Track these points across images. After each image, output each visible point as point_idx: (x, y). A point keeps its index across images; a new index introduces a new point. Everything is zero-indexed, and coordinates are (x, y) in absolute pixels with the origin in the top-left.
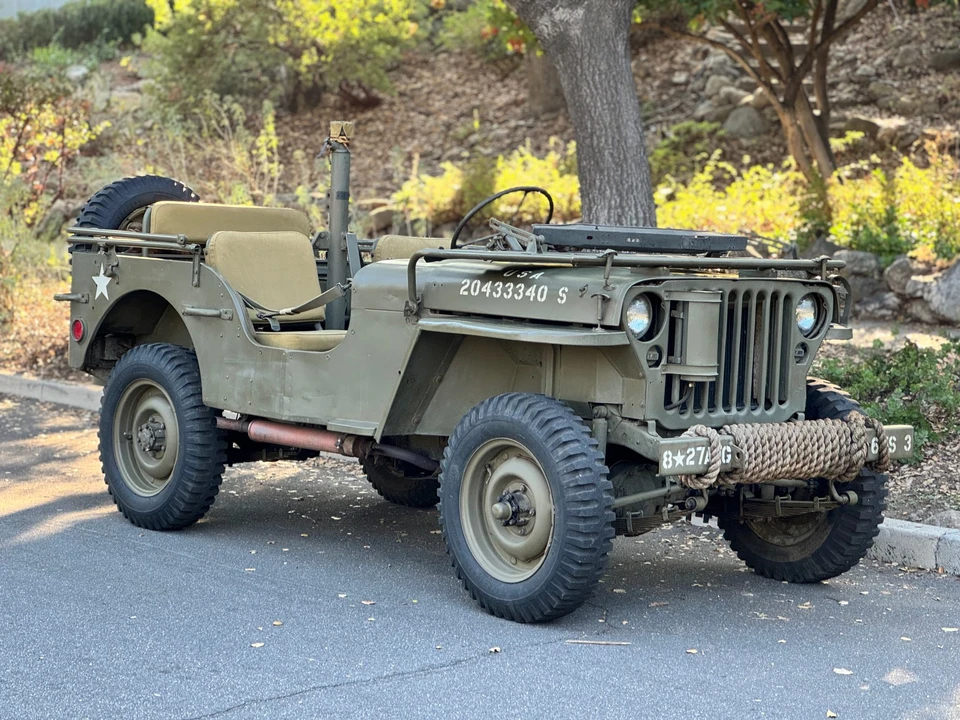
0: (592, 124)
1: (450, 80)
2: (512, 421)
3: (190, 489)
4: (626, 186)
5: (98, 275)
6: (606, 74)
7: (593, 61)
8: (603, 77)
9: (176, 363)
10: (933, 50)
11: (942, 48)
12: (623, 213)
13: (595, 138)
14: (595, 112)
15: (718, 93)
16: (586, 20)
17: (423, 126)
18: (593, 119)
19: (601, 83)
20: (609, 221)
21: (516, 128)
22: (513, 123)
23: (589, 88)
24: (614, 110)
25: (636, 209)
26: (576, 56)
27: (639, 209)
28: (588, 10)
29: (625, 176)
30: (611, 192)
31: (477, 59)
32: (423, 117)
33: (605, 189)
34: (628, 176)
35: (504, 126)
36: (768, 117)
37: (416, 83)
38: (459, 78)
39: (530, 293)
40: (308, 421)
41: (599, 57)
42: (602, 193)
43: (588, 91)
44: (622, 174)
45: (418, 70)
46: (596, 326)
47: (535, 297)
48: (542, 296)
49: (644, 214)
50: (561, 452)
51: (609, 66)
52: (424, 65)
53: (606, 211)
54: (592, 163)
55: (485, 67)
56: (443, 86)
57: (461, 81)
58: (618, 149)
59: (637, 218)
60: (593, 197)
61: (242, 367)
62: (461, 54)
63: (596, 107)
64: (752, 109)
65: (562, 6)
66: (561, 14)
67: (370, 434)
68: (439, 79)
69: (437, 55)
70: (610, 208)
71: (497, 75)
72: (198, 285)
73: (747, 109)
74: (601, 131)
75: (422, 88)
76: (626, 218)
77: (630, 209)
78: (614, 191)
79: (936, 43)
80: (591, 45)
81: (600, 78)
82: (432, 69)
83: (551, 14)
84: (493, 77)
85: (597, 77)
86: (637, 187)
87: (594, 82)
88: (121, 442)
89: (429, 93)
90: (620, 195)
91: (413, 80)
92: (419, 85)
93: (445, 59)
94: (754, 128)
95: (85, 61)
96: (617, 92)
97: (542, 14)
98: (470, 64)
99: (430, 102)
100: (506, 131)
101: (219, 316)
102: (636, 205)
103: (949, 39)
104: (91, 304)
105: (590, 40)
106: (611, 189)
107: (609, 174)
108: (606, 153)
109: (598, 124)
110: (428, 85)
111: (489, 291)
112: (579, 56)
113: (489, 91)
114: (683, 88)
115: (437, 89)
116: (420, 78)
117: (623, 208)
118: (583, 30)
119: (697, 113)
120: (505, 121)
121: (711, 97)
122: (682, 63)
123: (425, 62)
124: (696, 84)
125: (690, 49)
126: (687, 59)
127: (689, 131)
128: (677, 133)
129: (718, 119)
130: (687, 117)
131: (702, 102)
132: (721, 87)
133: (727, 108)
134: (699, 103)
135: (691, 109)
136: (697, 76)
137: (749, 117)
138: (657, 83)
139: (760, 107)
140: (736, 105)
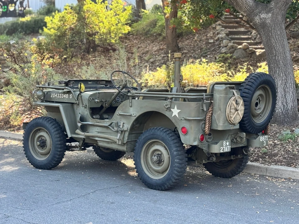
0: (276, 52)
1: (136, 43)
4: (287, 73)
6: (280, 35)
7: (275, 31)
8: (279, 36)
10: (290, 32)
11: (293, 31)
12: (287, 82)
13: (277, 57)
14: (277, 48)
15: (228, 45)
16: (272, 17)
17: (132, 57)
18: (276, 50)
19: (278, 39)
20: (282, 85)
21: (164, 57)
22: (163, 56)
23: (274, 40)
24: (283, 47)
25: (291, 80)
26: (269, 29)
27: (292, 80)
28: (273, 14)
29: (287, 69)
30: (283, 75)
31: (143, 36)
32: (131, 54)
33: (281, 74)
34: (288, 69)
35: (160, 56)
36: (248, 52)
37: (125, 44)
38: (138, 42)
41: (277, 30)
42: (279, 75)
43: (274, 41)
44: (286, 69)
45: (125, 40)
49: (293, 82)
51: (281, 33)
52: (126, 39)
53: (281, 81)
54: (276, 65)
55: (146, 39)
56: (134, 45)
57: (139, 43)
58: (285, 60)
59: (291, 83)
60: (276, 77)
62: (137, 35)
63: (277, 46)
64: (242, 50)
65: (263, 13)
66: (263, 16)
68: (132, 43)
69: (129, 35)
70: (282, 80)
71: (150, 41)
73: (240, 50)
74: (279, 54)
75: (128, 45)
76: (288, 83)
77: (289, 80)
78: (284, 74)
79: (291, 30)
80: (275, 26)
81: (278, 37)
82: (129, 40)
83: (260, 16)
84: (149, 42)
85: (277, 36)
86: (291, 72)
87: (276, 38)
89: (130, 47)
90: (286, 76)
91: (124, 43)
92: (126, 44)
93: (132, 37)
94: (243, 55)
95: (14, 39)
96: (283, 41)
97: (256, 16)
98: (141, 38)
99: (132, 49)
100: (161, 58)
102: (291, 79)
103: (294, 28)
105: (274, 24)
106: (283, 73)
107: (282, 69)
108: (281, 62)
109: (278, 52)
110: (129, 44)
112: (270, 29)
113: (150, 46)
114: (213, 44)
115: (132, 46)
116: (126, 42)
117: (287, 80)
118: (271, 21)
119: (221, 51)
120: (159, 55)
121: (226, 47)
122: (210, 37)
123: (126, 38)
124: (217, 43)
125: (212, 33)
126: (211, 35)
127: (223, 57)
128: (220, 57)
129: (231, 53)
130: (218, 52)
131: (223, 48)
132: (228, 43)
133: (233, 50)
134: (221, 48)
135: (218, 50)
136: (217, 40)
137: (242, 52)
138: (204, 43)
139: (245, 49)
140: (236, 49)
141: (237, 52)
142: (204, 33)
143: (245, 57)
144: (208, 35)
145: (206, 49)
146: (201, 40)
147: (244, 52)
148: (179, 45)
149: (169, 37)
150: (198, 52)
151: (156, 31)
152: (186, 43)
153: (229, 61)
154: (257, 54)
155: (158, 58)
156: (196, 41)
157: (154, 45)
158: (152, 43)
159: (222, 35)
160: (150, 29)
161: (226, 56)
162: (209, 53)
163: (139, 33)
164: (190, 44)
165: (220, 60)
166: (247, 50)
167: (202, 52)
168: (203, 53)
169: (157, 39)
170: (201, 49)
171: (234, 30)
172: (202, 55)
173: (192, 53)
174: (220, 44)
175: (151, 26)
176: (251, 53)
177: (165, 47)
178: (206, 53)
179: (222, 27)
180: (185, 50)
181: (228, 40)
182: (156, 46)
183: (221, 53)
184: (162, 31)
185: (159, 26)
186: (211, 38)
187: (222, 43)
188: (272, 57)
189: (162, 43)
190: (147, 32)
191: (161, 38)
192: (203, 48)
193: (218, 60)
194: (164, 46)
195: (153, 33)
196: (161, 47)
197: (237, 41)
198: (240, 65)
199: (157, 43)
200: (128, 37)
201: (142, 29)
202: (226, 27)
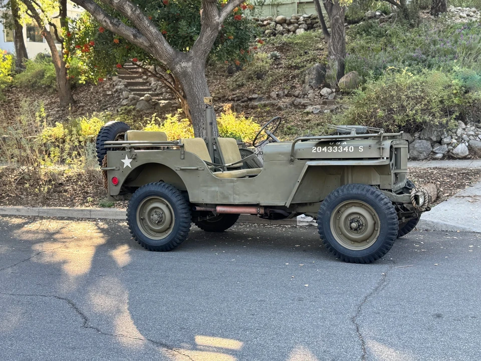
1: (21, 96)
2: (358, 194)
3: (182, 234)
5: (124, 159)
7: (197, 80)
8: (201, 85)
9: (170, 188)
14: (199, 97)
16: (193, 66)
18: (199, 99)
21: (58, 111)
22: (57, 109)
28: (193, 63)
31: (28, 89)
36: (151, 103)
37: (8, 97)
38: (24, 95)
39: (346, 149)
40: (247, 203)
41: (199, 78)
43: (196, 90)
45: (7, 93)
46: (380, 158)
47: (348, 150)
48: (351, 150)
50: (382, 202)
51: (202, 81)
55: (32, 91)
61: (211, 187)
62: (21, 87)
63: (199, 95)
64: (145, 101)
65: (184, 62)
66: (183, 65)
67: (284, 205)
68: (17, 96)
69: (12, 88)
72: (184, 159)
73: (143, 101)
80: (196, 75)
82: (12, 93)
83: (180, 64)
84: (37, 95)
85: (199, 85)
87: (198, 87)
88: (140, 221)
92: (10, 98)
93: (15, 90)
94: (147, 107)
97: (177, 65)
98: (26, 91)
101: (197, 169)
104: (121, 171)
105: (195, 73)
111: (326, 150)
112: (192, 78)
114: (111, 96)
116: (9, 96)
118: (192, 69)
119: (122, 103)
120: (53, 109)
121: (127, 98)
122: (107, 88)
123: (9, 91)
124: (116, 95)
125: (108, 84)
126: (108, 87)
127: (126, 109)
128: (122, 110)
129: (133, 105)
130: (118, 105)
131: (123, 100)
132: (128, 95)
133: (135, 101)
134: (121, 100)
135: (118, 102)
136: (115, 92)
137: (144, 104)
138: (102, 95)
139: (148, 100)
140: (138, 100)
141: (139, 104)
142: (100, 85)
143: (148, 109)
144: (105, 87)
145: (105, 102)
146: (97, 92)
147: (146, 103)
148: (74, 98)
149: (62, 89)
150: (97, 105)
151: (44, 82)
152: (81, 95)
153: (133, 113)
154: (161, 105)
155: (51, 112)
156: (92, 93)
157: (44, 98)
158: (41, 96)
159: (120, 86)
160: (37, 80)
161: (129, 108)
162: (109, 106)
163: (23, 85)
164: (86, 96)
165: (123, 112)
166: (150, 101)
167: (101, 105)
168: (103, 106)
169: (46, 91)
170: (100, 101)
171: (132, 81)
172: (101, 108)
173: (90, 106)
174: (119, 96)
175: (37, 77)
176: (154, 105)
177: (58, 100)
178: (105, 106)
179: (119, 78)
180: (81, 103)
181: (127, 91)
182: (46, 99)
183: (122, 106)
184: (51, 82)
185: (48, 77)
186: (109, 89)
187: (122, 95)
188: (196, 106)
189: (53, 95)
190: (33, 83)
191: (51, 90)
192: (101, 101)
193: (121, 113)
194: (55, 98)
195: (41, 86)
196: (53, 100)
197: (138, 93)
198: (146, 117)
199: (47, 97)
200: (10, 89)
201: (27, 80)
202: (123, 78)
